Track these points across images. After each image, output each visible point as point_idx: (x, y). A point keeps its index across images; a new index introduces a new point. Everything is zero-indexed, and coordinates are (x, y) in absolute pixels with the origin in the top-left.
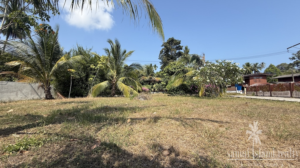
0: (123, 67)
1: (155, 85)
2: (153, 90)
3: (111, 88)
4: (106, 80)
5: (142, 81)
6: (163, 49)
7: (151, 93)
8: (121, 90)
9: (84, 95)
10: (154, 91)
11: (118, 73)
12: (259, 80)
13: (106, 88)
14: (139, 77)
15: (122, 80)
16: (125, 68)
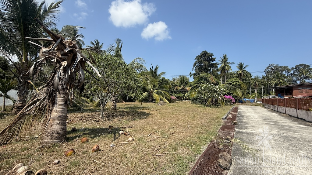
0: (161, 78)
1: (186, 93)
2: (184, 97)
3: (149, 97)
4: (146, 91)
5: (176, 90)
6: (196, 62)
7: (183, 100)
8: (155, 98)
9: (133, 101)
10: (186, 99)
11: (154, 87)
12: (307, 91)
13: (146, 97)
14: (174, 87)
15: (155, 92)
16: (162, 80)
